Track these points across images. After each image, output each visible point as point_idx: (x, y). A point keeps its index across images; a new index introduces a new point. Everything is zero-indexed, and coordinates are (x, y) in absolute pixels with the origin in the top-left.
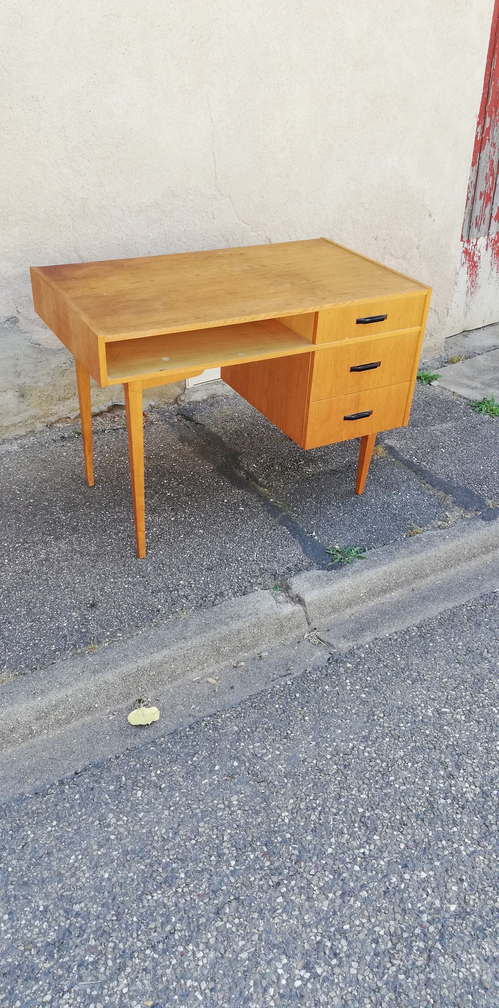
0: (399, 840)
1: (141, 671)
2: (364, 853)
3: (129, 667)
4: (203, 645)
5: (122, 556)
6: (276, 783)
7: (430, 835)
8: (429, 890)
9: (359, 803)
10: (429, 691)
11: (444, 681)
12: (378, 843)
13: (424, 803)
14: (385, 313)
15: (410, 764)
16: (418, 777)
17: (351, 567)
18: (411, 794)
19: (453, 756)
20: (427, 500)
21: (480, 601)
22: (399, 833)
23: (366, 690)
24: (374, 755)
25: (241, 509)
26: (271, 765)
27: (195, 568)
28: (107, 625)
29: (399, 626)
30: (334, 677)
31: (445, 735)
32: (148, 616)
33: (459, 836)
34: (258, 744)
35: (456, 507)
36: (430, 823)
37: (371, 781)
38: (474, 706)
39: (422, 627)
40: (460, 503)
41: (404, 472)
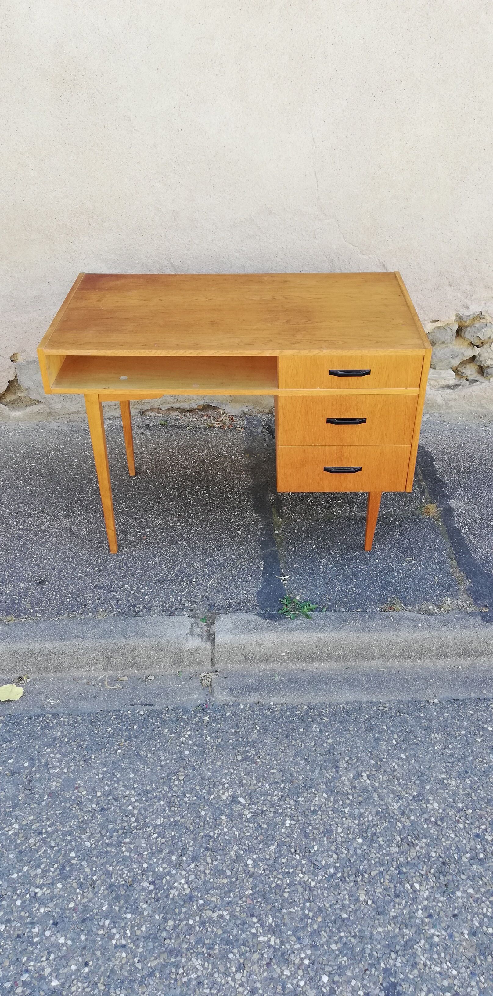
0: (75, 899)
1: (30, 654)
2: (36, 893)
3: (21, 646)
4: (94, 650)
5: (100, 547)
6: (37, 796)
7: (104, 908)
8: (52, 956)
9: (78, 848)
10: (247, 774)
11: (272, 771)
12: (56, 891)
13: (129, 877)
14: (367, 368)
15: (155, 835)
16: (150, 851)
17: (289, 623)
18: (127, 863)
19: (200, 847)
20: (439, 578)
21: (402, 706)
22: (81, 892)
23: (195, 748)
24: (136, 812)
25: (239, 532)
26: (49, 779)
27: (149, 576)
28: (36, 604)
29: (293, 699)
30: (182, 724)
31: (215, 824)
32: (72, 608)
33: (126, 923)
34: (59, 756)
35: (465, 596)
36: (115, 898)
37: (108, 834)
38: (272, 810)
39: (314, 709)
40: (474, 592)
41: (440, 540)
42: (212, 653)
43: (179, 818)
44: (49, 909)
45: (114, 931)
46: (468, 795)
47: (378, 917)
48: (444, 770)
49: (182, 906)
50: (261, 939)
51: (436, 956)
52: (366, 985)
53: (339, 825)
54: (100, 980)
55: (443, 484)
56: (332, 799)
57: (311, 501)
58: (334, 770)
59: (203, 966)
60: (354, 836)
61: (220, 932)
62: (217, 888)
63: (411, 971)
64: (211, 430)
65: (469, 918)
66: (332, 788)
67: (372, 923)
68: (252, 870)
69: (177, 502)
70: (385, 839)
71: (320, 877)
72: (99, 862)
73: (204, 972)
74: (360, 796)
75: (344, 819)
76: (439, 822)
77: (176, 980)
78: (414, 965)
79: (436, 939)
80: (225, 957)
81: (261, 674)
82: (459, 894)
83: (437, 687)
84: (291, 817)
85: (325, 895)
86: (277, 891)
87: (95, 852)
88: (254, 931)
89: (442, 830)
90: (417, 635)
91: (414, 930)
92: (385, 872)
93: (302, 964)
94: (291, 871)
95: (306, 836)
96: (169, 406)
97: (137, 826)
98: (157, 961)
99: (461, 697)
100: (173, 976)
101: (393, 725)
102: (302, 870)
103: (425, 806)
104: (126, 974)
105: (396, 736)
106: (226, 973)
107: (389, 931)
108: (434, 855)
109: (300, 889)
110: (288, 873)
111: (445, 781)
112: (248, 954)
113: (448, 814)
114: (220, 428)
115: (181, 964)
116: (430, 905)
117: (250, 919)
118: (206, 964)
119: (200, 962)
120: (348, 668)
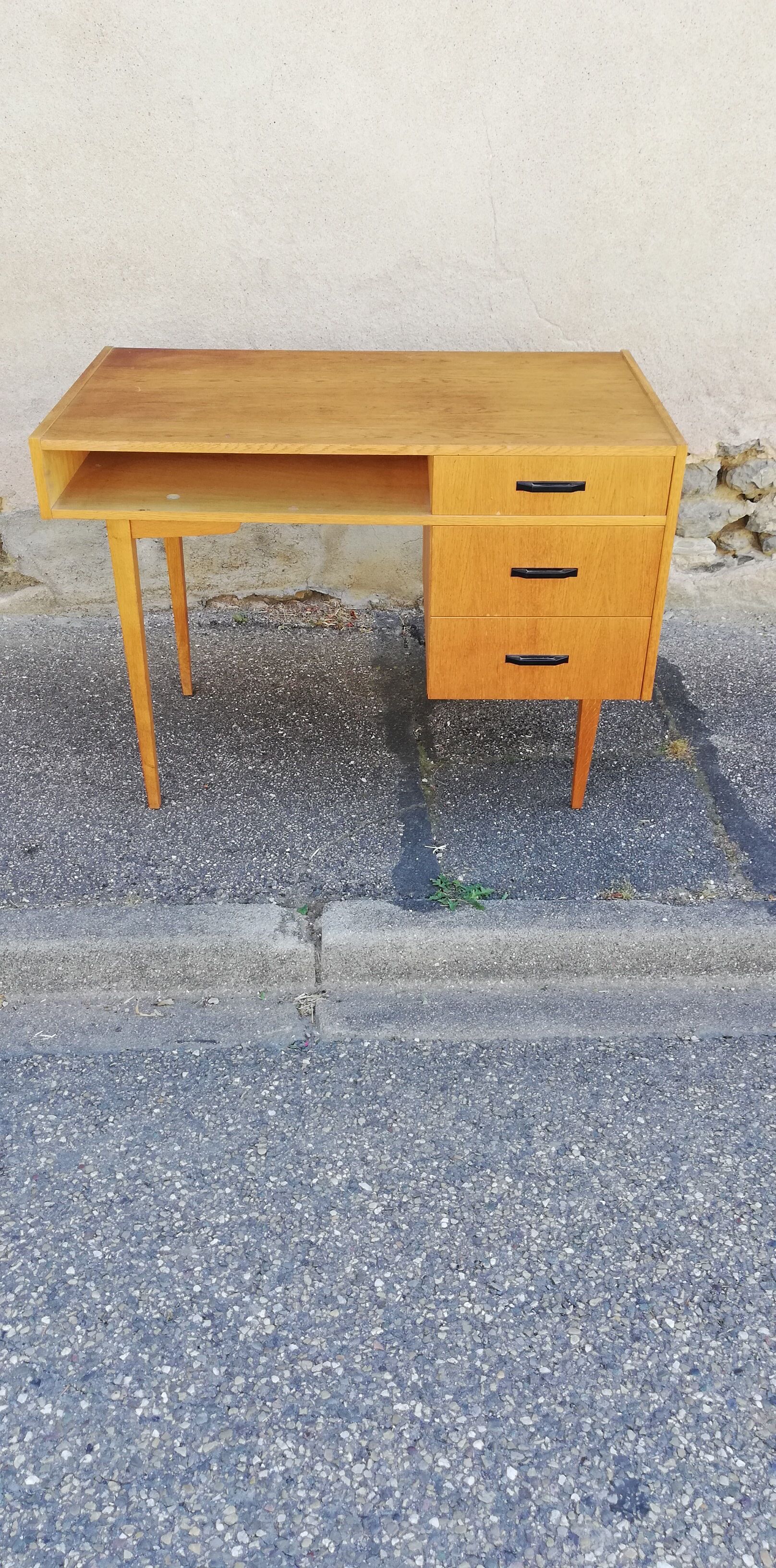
0: (72, 1342)
4: (118, 954)
5: (132, 799)
6: (12, 1179)
7: (123, 1357)
8: (29, 1436)
9: (82, 1259)
10: (376, 1147)
11: (417, 1142)
12: (39, 1329)
13: (169, 1307)
14: (579, 479)
15: (216, 1241)
16: (205, 1265)
17: (447, 915)
18: (164, 1285)
19: (293, 1260)
20: (695, 851)
21: (636, 1045)
22: (84, 1331)
23: (286, 1106)
24: (182, 1204)
25: (364, 780)
26: (35, 1153)
27: (212, 843)
28: (22, 883)
29: (452, 1033)
30: (264, 1070)
31: (320, 1224)
32: (83, 889)
33: (162, 1381)
34: (52, 1117)
35: (739, 877)
36: (142, 1341)
37: (134, 1238)
38: (418, 1201)
39: (488, 1048)
40: (754, 871)
41: (696, 794)
42: (317, 961)
43: (256, 1215)
44: (27, 1359)
45: (140, 1394)
46: (754, 1180)
47: (604, 1372)
48: (711, 1142)
49: (261, 1354)
50: (399, 1407)
51: (706, 1437)
52: (584, 1484)
53: (534, 1226)
54: (113, 1474)
55: (698, 711)
56: (520, 1185)
57: (482, 735)
58: (523, 1141)
59: (296, 1452)
60: (558, 1243)
61: (326, 1396)
62: (322, 1324)
63: (664, 1461)
64: (318, 632)
65: (762, 1375)
66: (520, 1169)
67: (593, 1382)
68: (382, 1296)
69: (261, 735)
70: (613, 1249)
71: (501, 1308)
72: (118, 1282)
73: (298, 1462)
74: (569, 1180)
75: (542, 1217)
76: (705, 1222)
77: (247, 1475)
78: (670, 1451)
79: (707, 1409)
80: (334, 1437)
81: (399, 996)
82: (743, 1336)
83: (696, 1019)
84: (450, 1213)
85: (511, 1337)
86: (427, 1329)
87: (110, 1267)
88: (385, 1394)
89: (710, 1234)
90: (660, 935)
91: (666, 1393)
92: (614, 1300)
93: (470, 1448)
94: (450, 1298)
95: (477, 1242)
96: (249, 592)
97: (185, 1226)
98: (215, 1444)
99: (735, 1032)
100: (243, 1469)
101: (623, 1074)
102: (469, 1297)
103: (680, 1196)
104: (158, 1465)
105: (628, 1090)
106: (337, 1464)
107: (623, 1396)
108: (698, 1274)
109: (467, 1328)
110: (446, 1300)
111: (714, 1159)
112: (375, 1432)
113: (721, 1210)
114: (332, 627)
115: (257, 1449)
116: (694, 1353)
117: (379, 1375)
118: (301, 1449)
119: (291, 1445)
120: (545, 989)
